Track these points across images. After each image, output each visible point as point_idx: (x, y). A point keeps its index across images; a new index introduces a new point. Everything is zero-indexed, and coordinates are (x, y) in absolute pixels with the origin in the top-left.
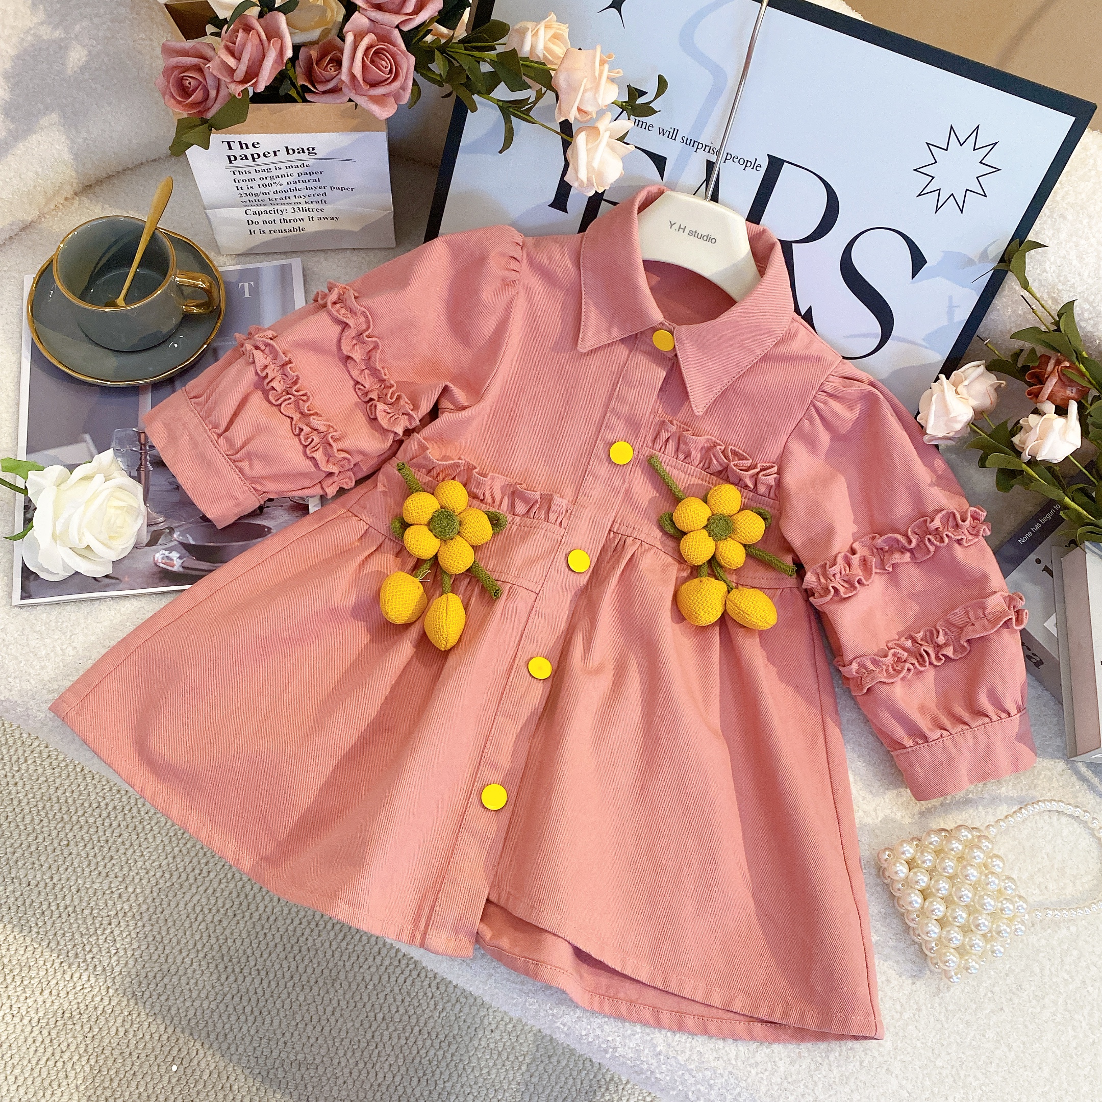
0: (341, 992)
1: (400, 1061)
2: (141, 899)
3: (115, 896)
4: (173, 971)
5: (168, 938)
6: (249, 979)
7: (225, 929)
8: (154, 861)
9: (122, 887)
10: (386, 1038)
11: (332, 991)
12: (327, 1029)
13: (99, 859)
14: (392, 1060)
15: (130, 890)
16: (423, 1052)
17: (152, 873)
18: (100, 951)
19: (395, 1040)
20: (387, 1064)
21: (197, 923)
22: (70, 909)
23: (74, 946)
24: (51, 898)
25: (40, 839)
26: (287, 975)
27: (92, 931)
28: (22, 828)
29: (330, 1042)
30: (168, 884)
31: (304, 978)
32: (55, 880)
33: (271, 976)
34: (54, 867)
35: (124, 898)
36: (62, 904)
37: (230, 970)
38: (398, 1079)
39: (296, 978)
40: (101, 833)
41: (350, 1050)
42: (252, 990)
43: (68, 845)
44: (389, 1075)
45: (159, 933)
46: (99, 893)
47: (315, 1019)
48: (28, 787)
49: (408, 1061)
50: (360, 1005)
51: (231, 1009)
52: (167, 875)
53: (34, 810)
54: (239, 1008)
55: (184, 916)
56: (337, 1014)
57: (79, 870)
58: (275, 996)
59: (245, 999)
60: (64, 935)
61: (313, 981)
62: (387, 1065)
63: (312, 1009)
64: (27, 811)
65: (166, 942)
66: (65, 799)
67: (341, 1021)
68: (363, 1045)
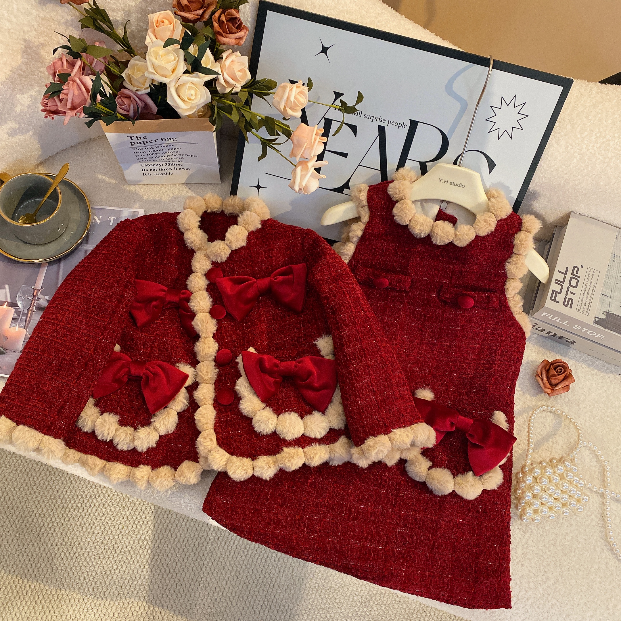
0: (229, 572)
1: (266, 603)
2: (114, 542)
3: (100, 543)
4: (138, 577)
5: (132, 560)
6: (179, 575)
7: (161, 551)
8: (117, 521)
9: (102, 538)
10: (256, 593)
11: (224, 573)
12: (224, 594)
13: (87, 525)
14: (261, 603)
15: (107, 538)
16: (277, 596)
17: (117, 527)
18: (97, 573)
19: (261, 592)
20: (260, 605)
21: (146, 550)
22: (77, 554)
23: (83, 573)
24: (65, 550)
25: (53, 520)
26: (199, 569)
27: (90, 564)
28: (42, 515)
29: (228, 600)
30: (127, 532)
31: (208, 568)
32: (66, 540)
33: (190, 570)
34: (64, 534)
35: (105, 543)
36: (72, 552)
37: (167, 571)
38: (266, 612)
39: (204, 569)
40: (86, 511)
41: (239, 601)
42: (181, 580)
43: (69, 520)
44: (262, 611)
45: (127, 558)
46: (91, 543)
47: (218, 589)
48: (42, 493)
49: (270, 602)
50: (240, 577)
51: (172, 592)
52: (125, 528)
53: (48, 505)
54: (177, 591)
55: (138, 548)
56: (229, 585)
57: (77, 532)
58: (195, 580)
59: (179, 585)
60: (76, 569)
61: (213, 569)
62: (259, 607)
63: (215, 584)
64: (43, 506)
65: (131, 563)
66: (63, 496)
67: (231, 588)
68: (245, 598)
